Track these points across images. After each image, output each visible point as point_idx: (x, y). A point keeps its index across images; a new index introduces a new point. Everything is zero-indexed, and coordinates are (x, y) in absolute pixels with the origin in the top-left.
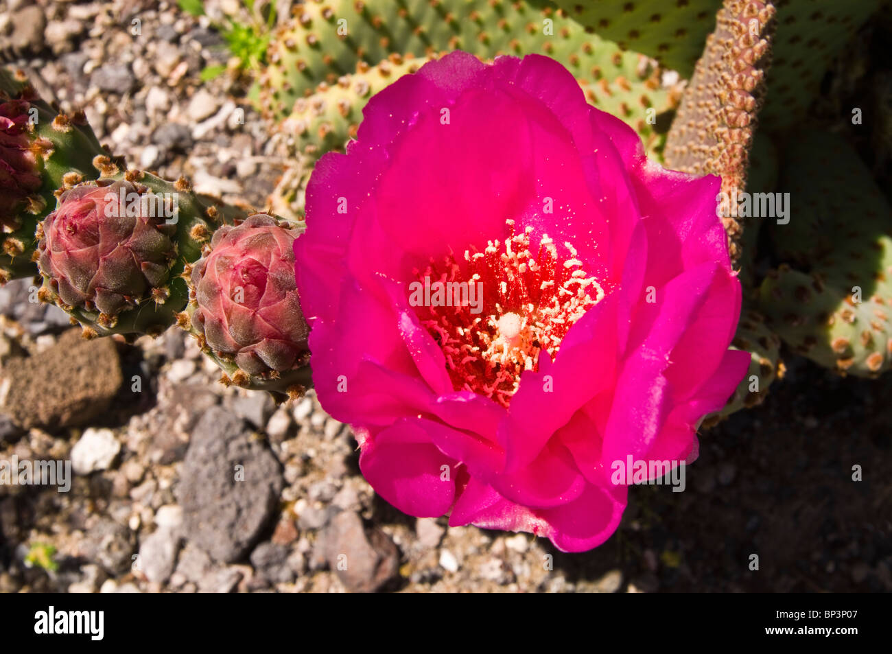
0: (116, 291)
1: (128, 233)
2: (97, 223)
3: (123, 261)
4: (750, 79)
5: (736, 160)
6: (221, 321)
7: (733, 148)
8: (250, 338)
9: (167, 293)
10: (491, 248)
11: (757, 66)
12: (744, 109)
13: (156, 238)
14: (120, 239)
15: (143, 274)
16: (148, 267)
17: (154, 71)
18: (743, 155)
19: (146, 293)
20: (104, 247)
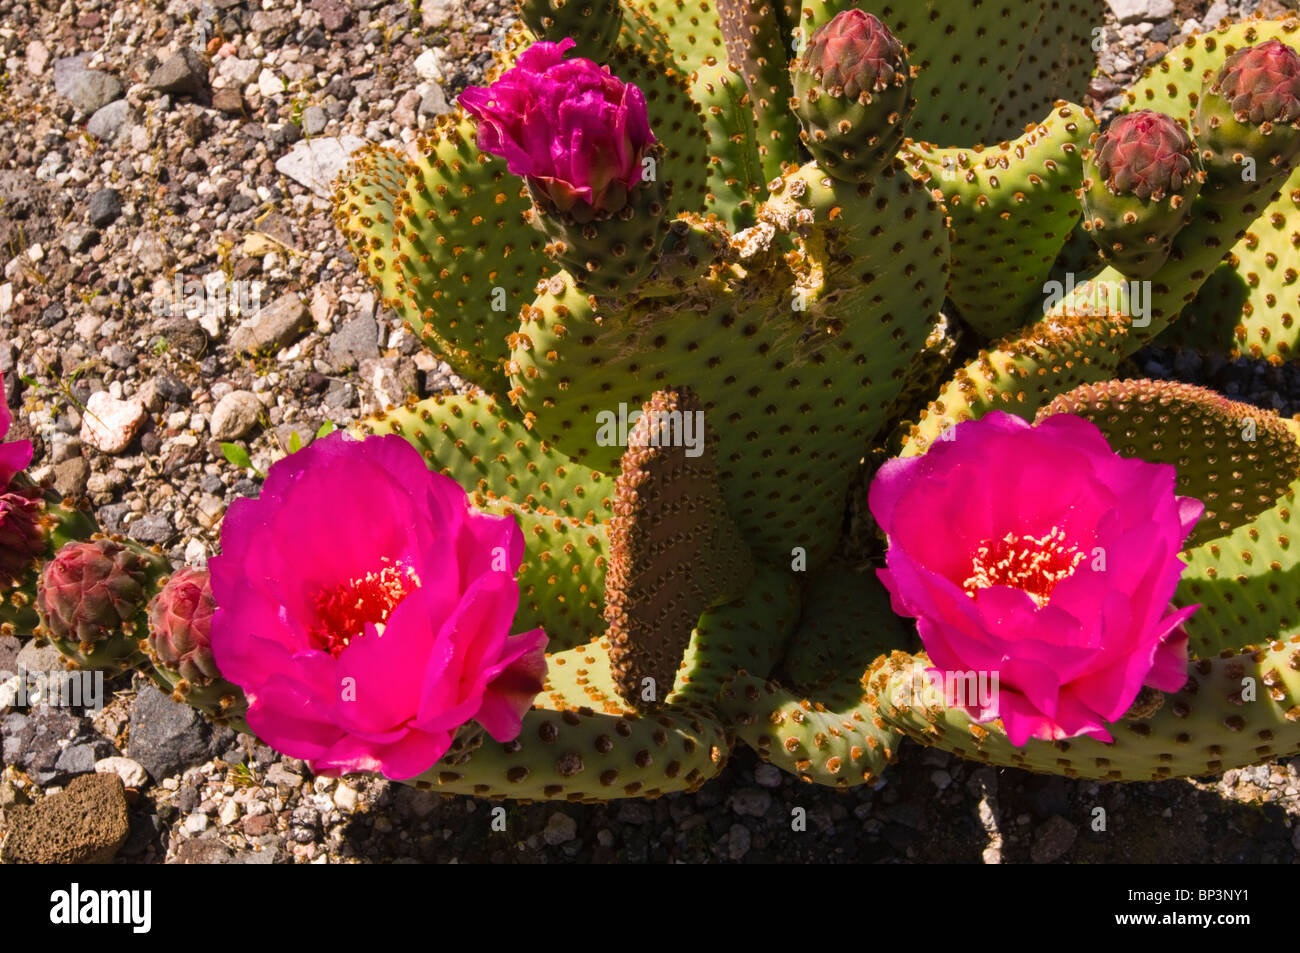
0: (94, 622)
1: (106, 575)
2: (83, 565)
3: (101, 596)
4: (634, 478)
5: (622, 542)
6: (166, 633)
7: (618, 532)
8: (187, 646)
9: (135, 627)
10: (369, 577)
11: (643, 467)
12: (628, 501)
13: (127, 581)
14: (99, 578)
15: (115, 610)
16: (120, 603)
17: (196, 523)
18: (628, 539)
19: (118, 627)
20: (86, 584)
